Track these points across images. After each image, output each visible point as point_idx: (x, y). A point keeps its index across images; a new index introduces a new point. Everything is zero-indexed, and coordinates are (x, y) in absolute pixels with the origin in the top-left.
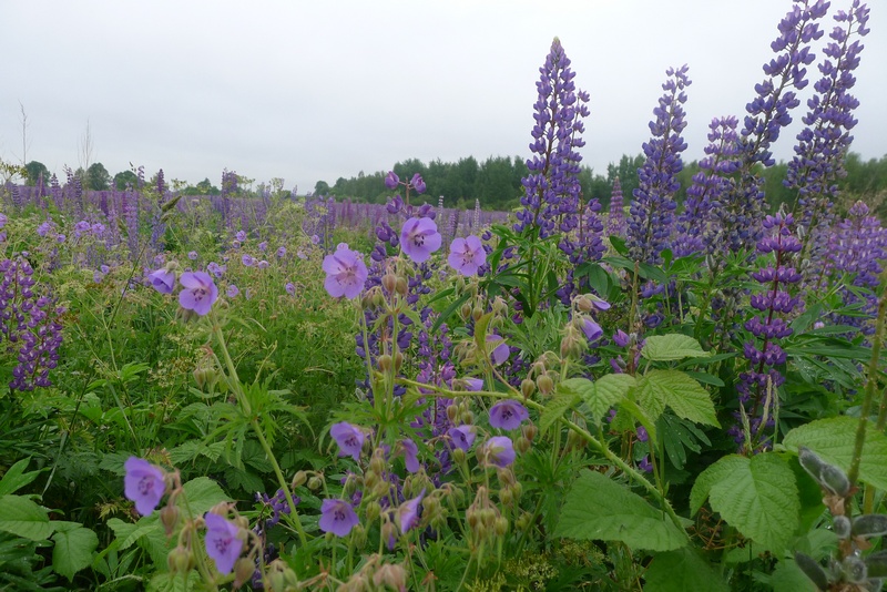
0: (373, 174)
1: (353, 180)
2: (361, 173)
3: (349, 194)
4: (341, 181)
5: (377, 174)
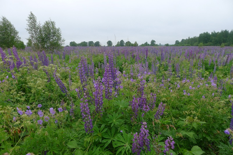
0: (193, 37)
1: (187, 39)
2: (189, 37)
3: (185, 43)
4: (183, 40)
5: (194, 37)
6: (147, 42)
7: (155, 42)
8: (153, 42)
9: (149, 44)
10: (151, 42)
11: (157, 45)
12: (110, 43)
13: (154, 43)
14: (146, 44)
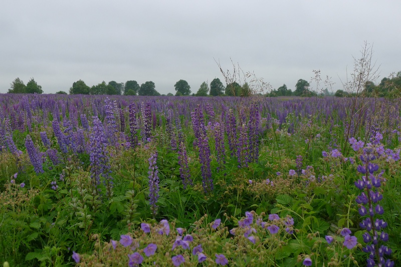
6: (284, 85)
7: (308, 85)
8: (302, 85)
9: (290, 91)
10: (298, 85)
11: (313, 94)
12: (182, 86)
13: (305, 87)
14: (283, 91)
